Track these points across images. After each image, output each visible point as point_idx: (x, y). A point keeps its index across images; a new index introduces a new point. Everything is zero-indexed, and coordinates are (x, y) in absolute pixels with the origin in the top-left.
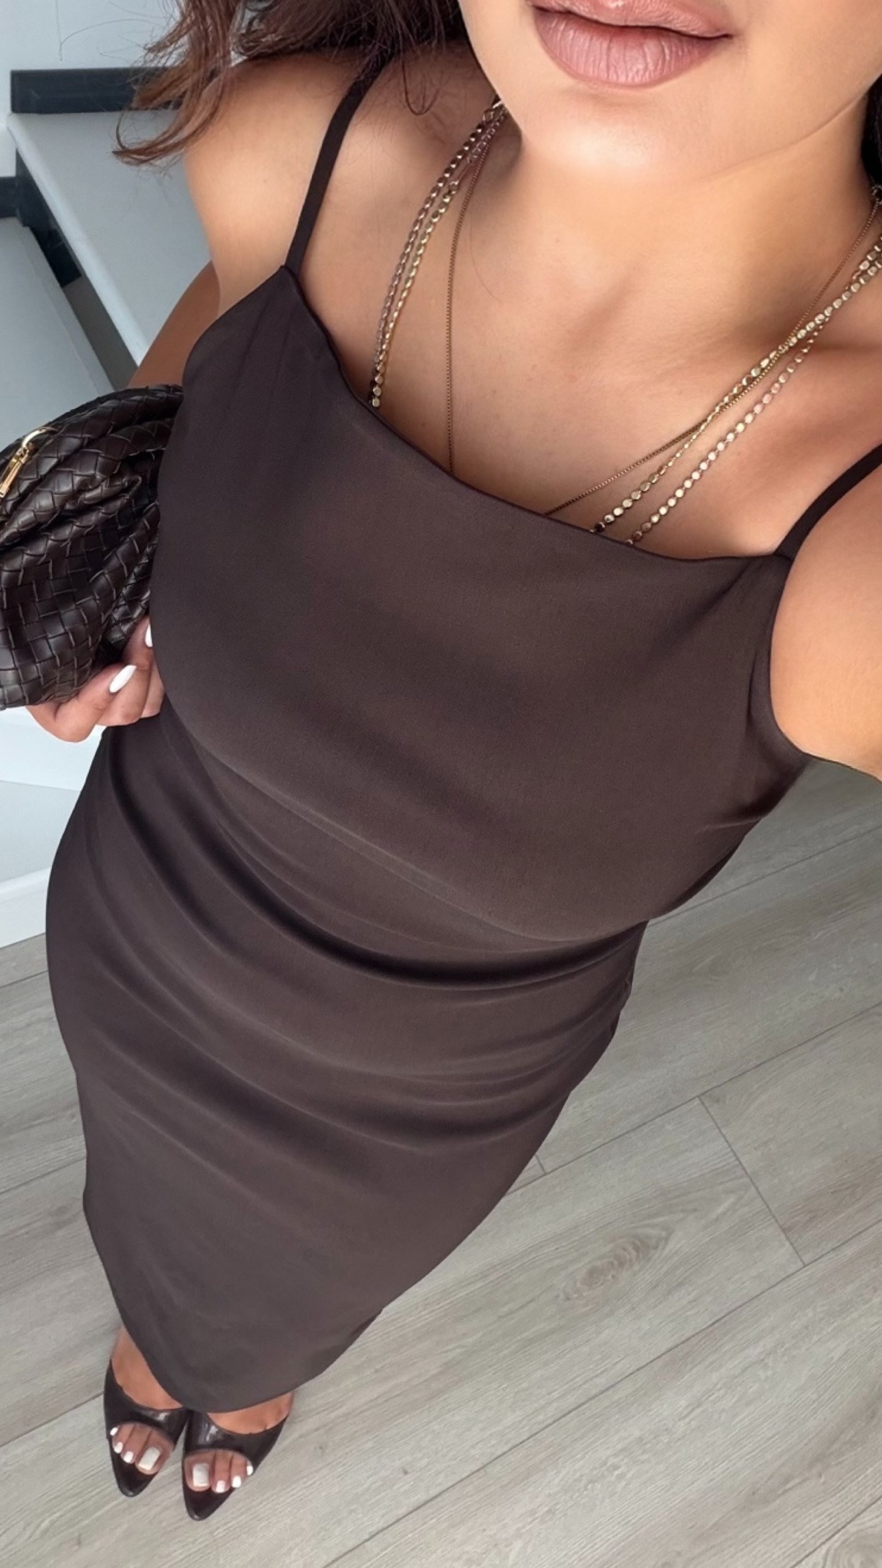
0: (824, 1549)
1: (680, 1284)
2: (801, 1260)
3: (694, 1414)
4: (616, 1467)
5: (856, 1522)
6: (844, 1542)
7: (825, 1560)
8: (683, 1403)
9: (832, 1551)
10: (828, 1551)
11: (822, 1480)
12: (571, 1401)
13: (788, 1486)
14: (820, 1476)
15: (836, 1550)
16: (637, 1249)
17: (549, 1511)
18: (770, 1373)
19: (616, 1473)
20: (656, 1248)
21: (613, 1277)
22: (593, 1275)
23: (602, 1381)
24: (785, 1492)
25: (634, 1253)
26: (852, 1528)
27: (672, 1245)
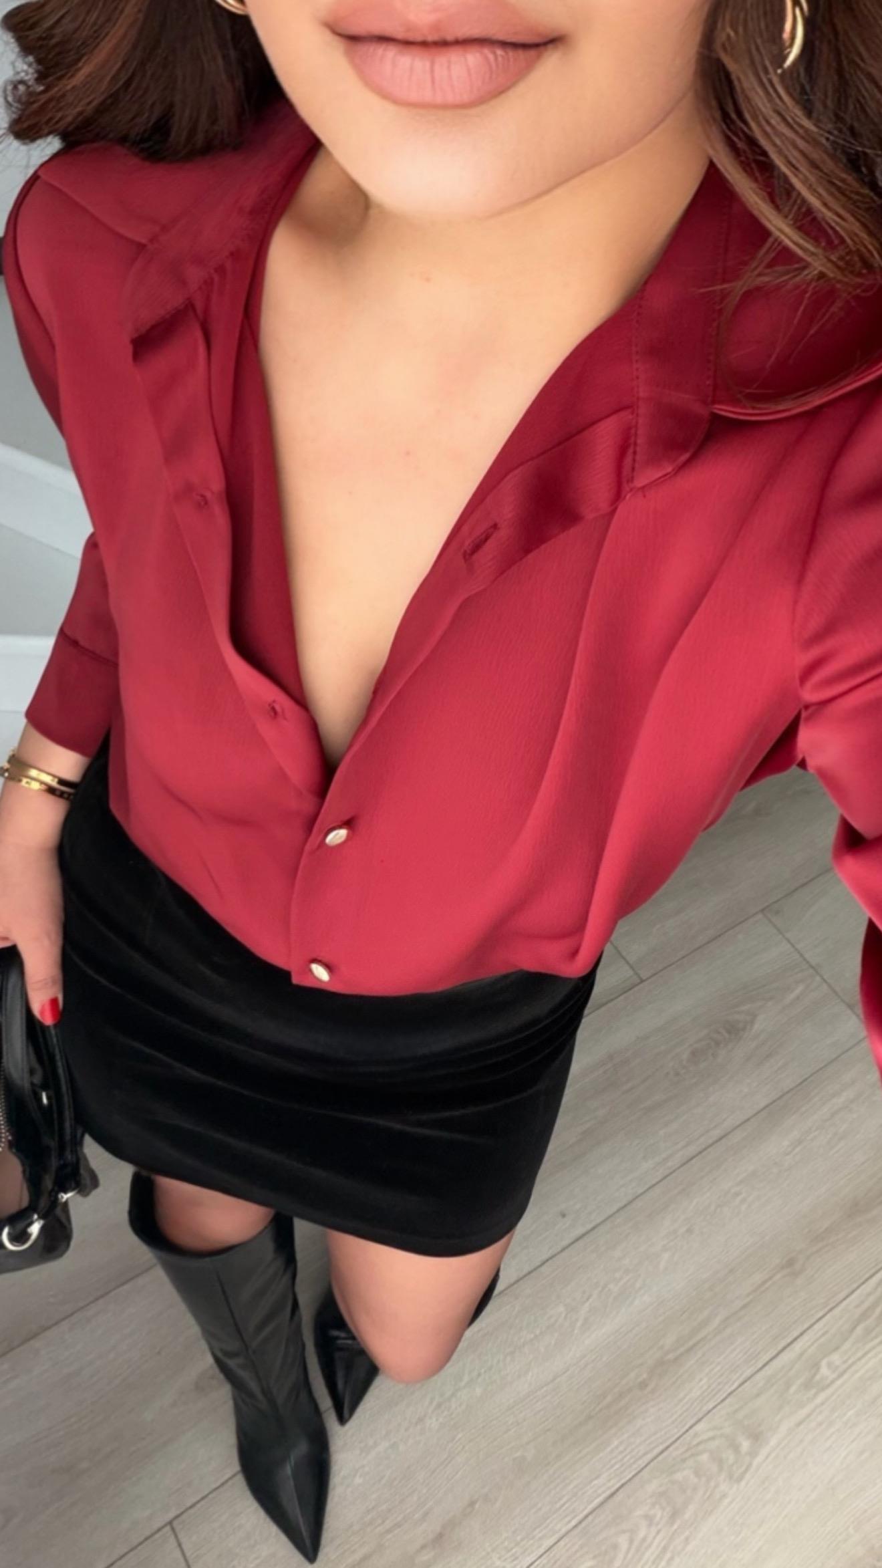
1: (770, 1055)
3: (797, 1150)
4: (737, 1194)
8: (786, 1143)
12: (692, 1149)
16: (729, 1032)
17: (687, 1230)
18: (856, 1114)
19: (739, 1198)
20: (744, 1029)
21: (713, 1054)
22: (696, 1055)
23: (717, 1133)
25: (727, 1035)
27: (757, 1026)
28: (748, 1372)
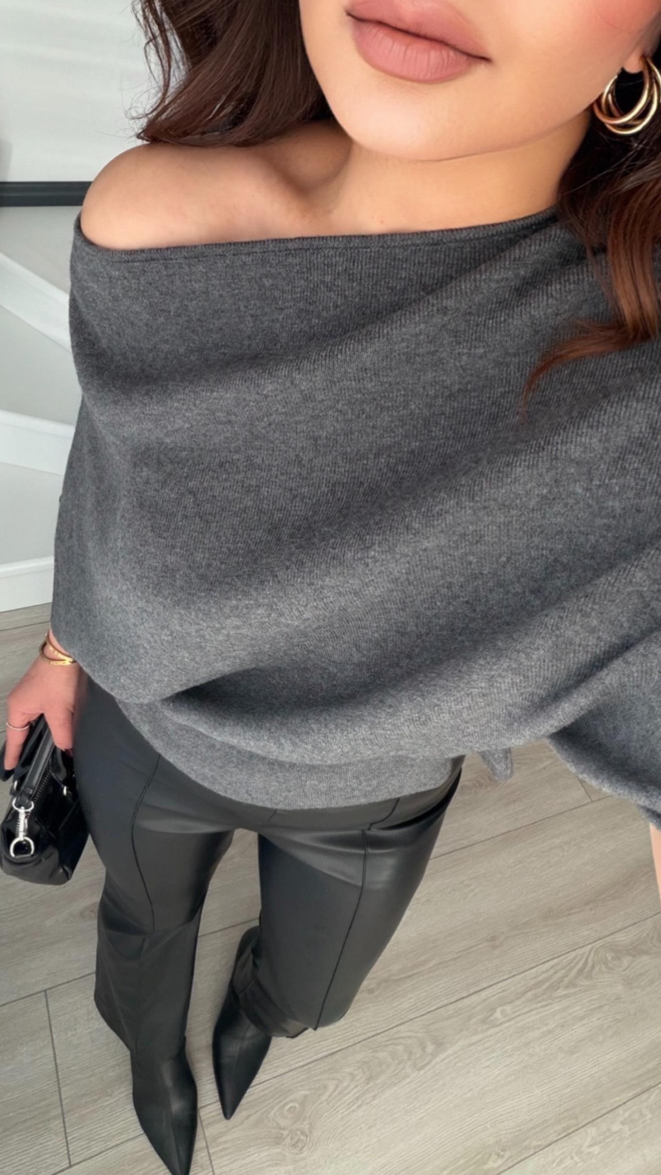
0: (590, 946)
1: (515, 801)
2: (590, 797)
3: (519, 866)
4: (468, 886)
5: (612, 937)
6: (603, 945)
7: (590, 951)
8: (512, 860)
9: (595, 949)
10: (592, 948)
11: (593, 912)
13: (571, 912)
14: (591, 910)
15: (597, 949)
17: (427, 900)
18: (566, 853)
19: (469, 888)
24: (569, 914)
26: (608, 939)
28: (446, 1002)
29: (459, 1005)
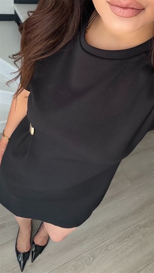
5: (139, 223)
15: (135, 226)
29: (99, 246)
